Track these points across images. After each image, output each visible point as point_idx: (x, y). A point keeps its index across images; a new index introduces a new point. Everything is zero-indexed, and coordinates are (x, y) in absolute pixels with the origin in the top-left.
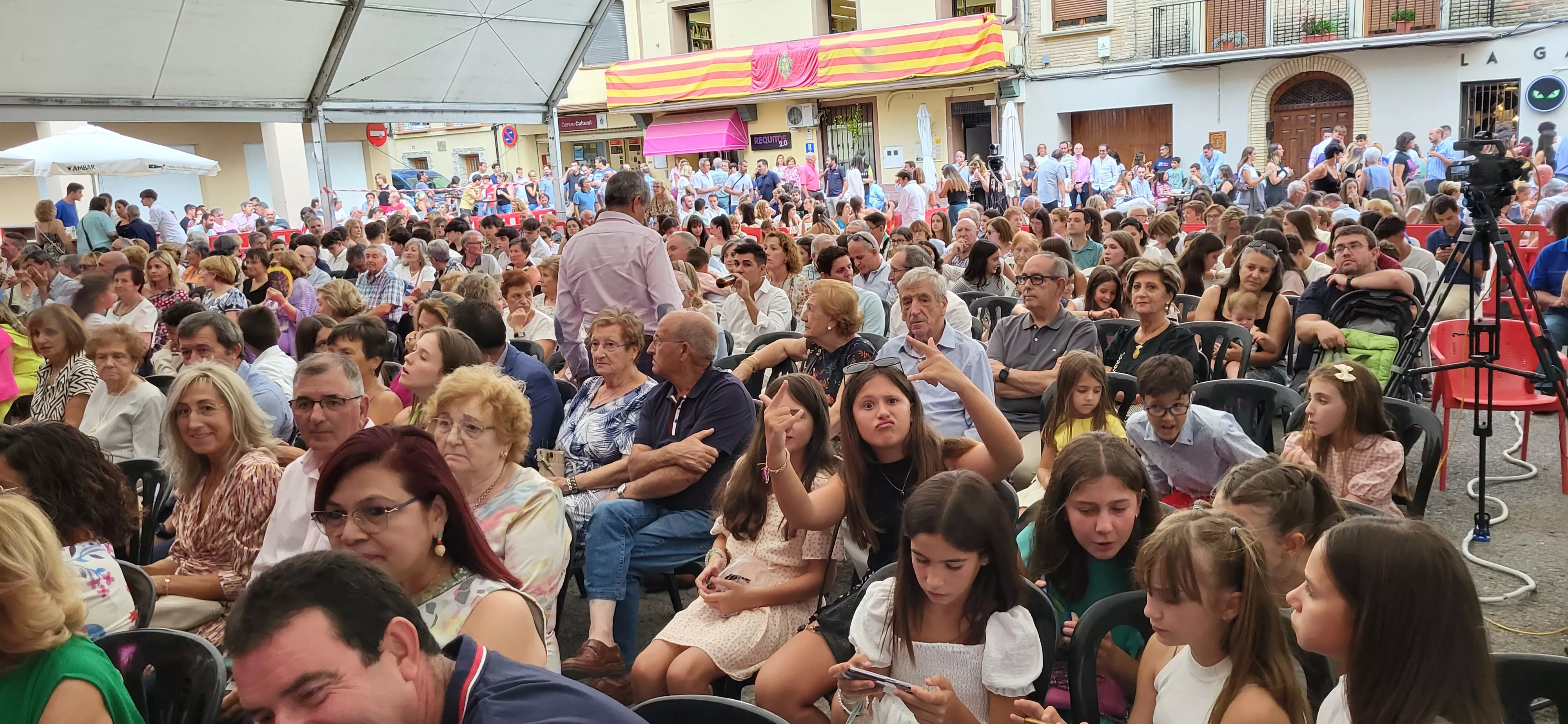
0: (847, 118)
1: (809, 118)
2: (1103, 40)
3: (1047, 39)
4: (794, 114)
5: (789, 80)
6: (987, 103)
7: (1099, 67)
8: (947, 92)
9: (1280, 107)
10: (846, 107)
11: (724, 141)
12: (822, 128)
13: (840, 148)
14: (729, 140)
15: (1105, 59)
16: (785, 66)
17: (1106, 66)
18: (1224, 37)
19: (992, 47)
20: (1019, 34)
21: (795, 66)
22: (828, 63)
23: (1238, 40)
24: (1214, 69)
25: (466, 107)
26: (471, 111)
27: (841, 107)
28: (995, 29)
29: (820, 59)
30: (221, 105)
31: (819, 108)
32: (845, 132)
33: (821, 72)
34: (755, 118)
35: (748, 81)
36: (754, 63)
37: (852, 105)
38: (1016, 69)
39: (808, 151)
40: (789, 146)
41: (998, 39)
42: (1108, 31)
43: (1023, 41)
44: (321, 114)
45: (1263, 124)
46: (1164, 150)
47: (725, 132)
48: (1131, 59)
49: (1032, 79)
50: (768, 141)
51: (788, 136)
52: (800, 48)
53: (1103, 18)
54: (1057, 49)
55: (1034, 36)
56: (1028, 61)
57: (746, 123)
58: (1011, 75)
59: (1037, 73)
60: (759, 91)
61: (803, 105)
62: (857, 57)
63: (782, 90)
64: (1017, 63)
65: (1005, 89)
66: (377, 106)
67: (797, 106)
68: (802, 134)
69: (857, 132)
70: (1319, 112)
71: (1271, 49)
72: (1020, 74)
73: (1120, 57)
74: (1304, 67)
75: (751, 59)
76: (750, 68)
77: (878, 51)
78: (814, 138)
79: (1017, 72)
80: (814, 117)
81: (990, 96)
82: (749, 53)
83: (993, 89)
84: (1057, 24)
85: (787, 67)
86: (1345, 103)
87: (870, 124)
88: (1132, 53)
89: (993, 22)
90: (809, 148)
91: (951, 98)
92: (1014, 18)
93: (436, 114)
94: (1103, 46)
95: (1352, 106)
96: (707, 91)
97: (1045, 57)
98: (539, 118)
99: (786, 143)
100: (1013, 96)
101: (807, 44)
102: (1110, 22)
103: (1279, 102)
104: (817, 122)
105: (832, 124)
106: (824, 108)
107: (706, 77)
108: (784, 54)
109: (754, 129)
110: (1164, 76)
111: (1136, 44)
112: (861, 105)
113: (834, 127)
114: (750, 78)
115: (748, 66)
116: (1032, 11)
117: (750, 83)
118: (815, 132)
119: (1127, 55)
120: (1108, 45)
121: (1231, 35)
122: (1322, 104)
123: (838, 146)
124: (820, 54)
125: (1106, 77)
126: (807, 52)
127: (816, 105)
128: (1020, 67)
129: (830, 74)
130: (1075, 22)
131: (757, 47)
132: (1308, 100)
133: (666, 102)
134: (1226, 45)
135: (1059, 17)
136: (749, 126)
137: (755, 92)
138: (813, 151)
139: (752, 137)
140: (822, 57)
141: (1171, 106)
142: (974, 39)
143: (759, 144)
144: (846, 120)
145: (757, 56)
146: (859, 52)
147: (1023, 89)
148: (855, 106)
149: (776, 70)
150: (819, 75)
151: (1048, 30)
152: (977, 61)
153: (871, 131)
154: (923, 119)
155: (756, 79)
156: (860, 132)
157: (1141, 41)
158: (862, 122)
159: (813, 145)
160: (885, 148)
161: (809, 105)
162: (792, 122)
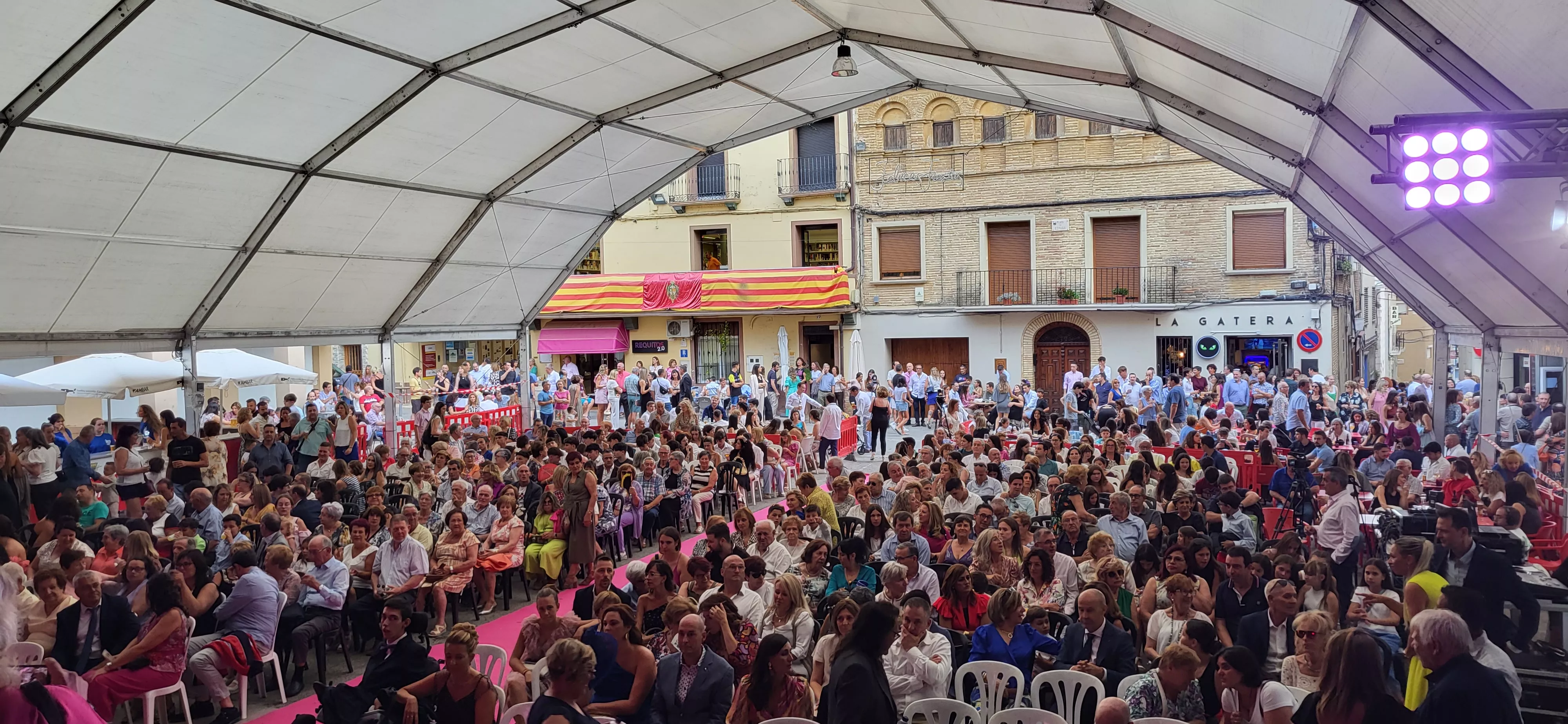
1: (686, 331)
2: (918, 290)
3: (877, 285)
4: (673, 327)
5: (676, 302)
6: (831, 328)
7: (916, 308)
8: (801, 319)
9: (1041, 343)
10: (716, 323)
11: (614, 346)
12: (695, 339)
13: (710, 355)
14: (618, 345)
15: (920, 303)
16: (673, 292)
17: (921, 308)
18: (1006, 295)
19: (841, 290)
20: (856, 281)
21: (681, 291)
22: (710, 293)
23: (1015, 299)
24: (998, 316)
25: (474, 328)
26: (476, 331)
27: (711, 323)
28: (843, 278)
31: (694, 324)
32: (714, 342)
34: (637, 327)
35: (640, 301)
36: (646, 287)
37: (721, 324)
38: (856, 306)
39: (682, 356)
41: (846, 285)
42: (922, 284)
43: (858, 287)
45: (1031, 355)
46: (963, 369)
47: (615, 338)
48: (938, 304)
49: (866, 313)
50: (648, 346)
52: (685, 279)
53: (918, 273)
54: (884, 293)
55: (867, 282)
56: (863, 300)
57: (628, 331)
58: (852, 310)
59: (870, 309)
60: (649, 309)
61: (681, 321)
62: (735, 290)
63: (669, 309)
64: (857, 301)
65: (846, 319)
67: (677, 322)
68: (678, 342)
69: (725, 343)
70: (1067, 349)
71: (1034, 307)
72: (858, 309)
73: (930, 302)
74: (1057, 319)
75: (643, 284)
76: (642, 291)
77: (749, 286)
78: (688, 346)
79: (856, 309)
80: (691, 330)
81: (834, 323)
82: (641, 279)
83: (838, 318)
84: (884, 275)
85: (675, 293)
86: (1083, 343)
87: (736, 337)
88: (940, 300)
89: (842, 274)
90: (684, 355)
91: (803, 322)
92: (852, 269)
93: (455, 334)
94: (919, 293)
95: (1088, 346)
96: (603, 306)
97: (876, 298)
98: (515, 334)
99: (663, 349)
100: (852, 323)
101: (691, 276)
102: (923, 277)
103: (1039, 341)
104: (692, 334)
105: (703, 336)
106: (697, 324)
107: (603, 295)
108: (672, 281)
109: (634, 336)
110: (963, 317)
111: (941, 294)
112: (730, 325)
113: (705, 338)
114: (642, 299)
115: (641, 289)
116: (865, 265)
117: (643, 303)
118: (689, 342)
119: (936, 301)
120: (922, 293)
121: (1011, 294)
122: (1068, 343)
123: (708, 352)
124: (703, 285)
125: (920, 315)
126: (692, 283)
127: (692, 321)
128: (858, 304)
129: (712, 300)
130: (897, 275)
131: (647, 275)
132: (1059, 340)
133: (562, 312)
134: (1006, 301)
135: (885, 270)
136: (631, 333)
137: (646, 310)
138: (686, 356)
139: (634, 342)
140: (704, 287)
141: (966, 339)
142: (828, 284)
143: (640, 348)
144: (716, 333)
145: (648, 282)
146: (736, 286)
147: (859, 320)
148: (724, 323)
149: (664, 294)
150: (702, 301)
151: (876, 279)
152: (831, 300)
153: (736, 342)
154: (783, 336)
155: (647, 299)
156: (728, 343)
157: (945, 292)
158: (729, 335)
159: (686, 350)
160: (748, 356)
161: (687, 321)
162: (670, 333)
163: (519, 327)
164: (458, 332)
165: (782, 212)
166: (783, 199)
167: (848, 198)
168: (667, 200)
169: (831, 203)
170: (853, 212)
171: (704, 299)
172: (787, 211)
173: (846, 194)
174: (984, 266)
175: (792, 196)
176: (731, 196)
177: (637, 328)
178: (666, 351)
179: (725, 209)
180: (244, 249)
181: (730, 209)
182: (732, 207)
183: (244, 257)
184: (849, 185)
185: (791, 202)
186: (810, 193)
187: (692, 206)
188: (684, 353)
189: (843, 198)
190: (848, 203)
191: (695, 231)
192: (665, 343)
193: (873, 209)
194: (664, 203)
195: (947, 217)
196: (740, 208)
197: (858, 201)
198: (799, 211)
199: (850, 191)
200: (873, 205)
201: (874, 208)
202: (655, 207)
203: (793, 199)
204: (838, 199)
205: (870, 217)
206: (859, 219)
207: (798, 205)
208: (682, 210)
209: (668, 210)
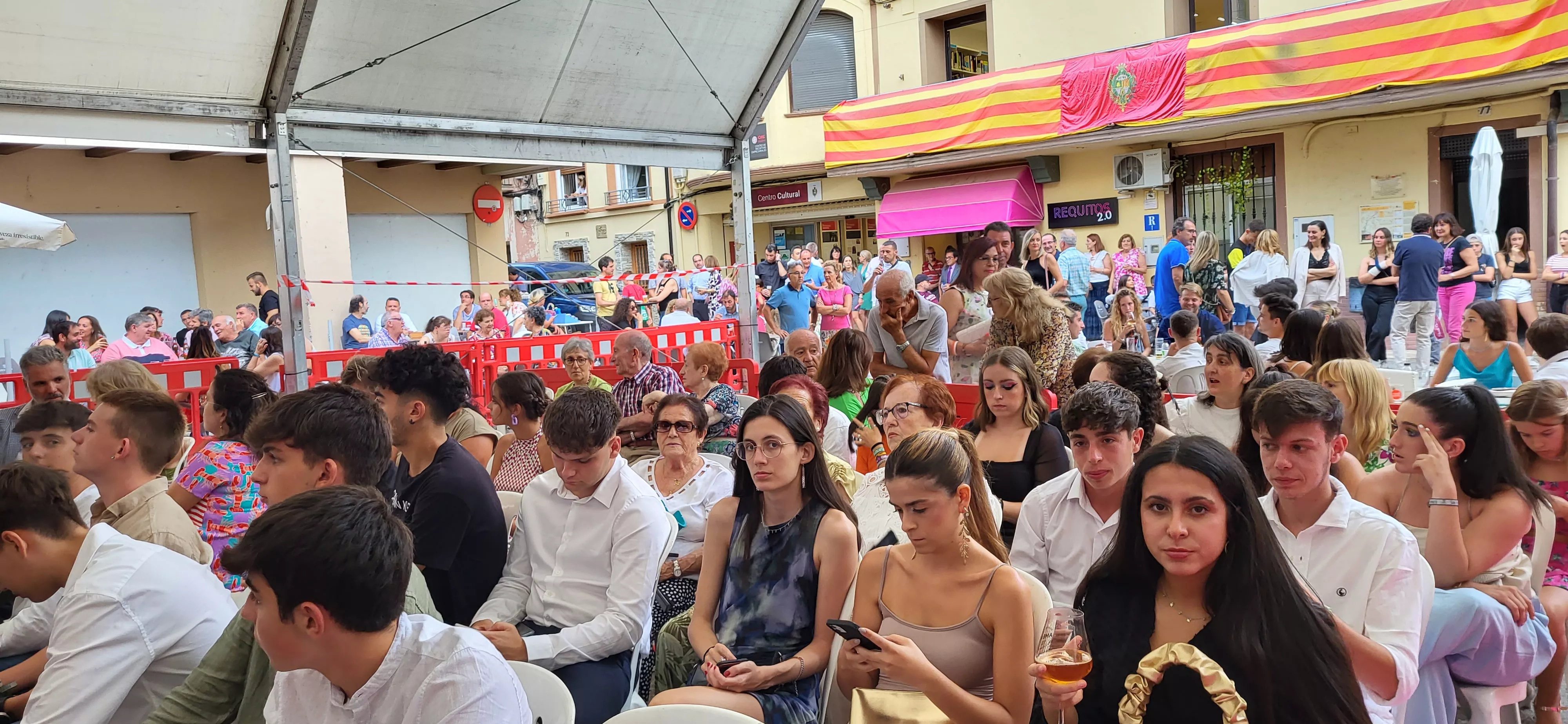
0: (1222, 172)
1: (1155, 173)
4: (1128, 167)
5: (1129, 108)
8: (1433, 120)
10: (1223, 153)
12: (1175, 191)
13: (1210, 221)
14: (1017, 211)
16: (1121, 88)
21: (1139, 83)
22: (1206, 77)
25: (584, 132)
26: (594, 142)
27: (1212, 154)
29: (1188, 71)
30: (53, 101)
31: (1172, 158)
32: (1218, 195)
33: (1190, 93)
34: (1056, 176)
35: (1055, 116)
36: (1066, 86)
37: (1233, 150)
39: (1148, 228)
44: (282, 131)
47: (1014, 197)
50: (1079, 213)
52: (1150, 57)
57: (1040, 186)
60: (1072, 129)
61: (1145, 153)
62: (1265, 63)
63: (1116, 126)
65: (1565, 105)
66: (407, 122)
67: (1134, 154)
68: (1139, 198)
69: (1243, 194)
75: (1061, 81)
76: (1059, 95)
77: (1308, 48)
78: (1159, 207)
80: (1165, 171)
82: (1058, 71)
83: (1539, 106)
85: (1126, 89)
87: (1269, 180)
90: (1151, 224)
91: (1441, 127)
93: (527, 144)
96: (983, 135)
98: (717, 158)
99: (1109, 215)
101: (1163, 48)
104: (1168, 179)
105: (1193, 182)
106: (1181, 158)
107: (983, 114)
108: (1121, 67)
109: (1053, 195)
112: (1253, 149)
114: (1059, 111)
115: (1055, 92)
117: (1057, 119)
118: (1162, 197)
123: (1205, 217)
124: (1188, 63)
126: (1165, 61)
127: (1168, 151)
129: (1208, 95)
131: (1070, 62)
133: (916, 155)
137: (1067, 132)
138: (1156, 227)
139: (1050, 207)
140: (1191, 67)
143: (1064, 217)
144: (1222, 174)
145: (1070, 76)
146: (1269, 53)
148: (1241, 151)
149: (1105, 95)
150: (1188, 98)
153: (1269, 190)
155: (1069, 111)
156: (1249, 193)
158: (1252, 176)
159: (1157, 217)
160: (1296, 219)
161: (1159, 151)
162: (1123, 181)
163: (728, 143)
164: (539, 139)
177: (1058, 180)
178: (1114, 221)
188: (1152, 222)
192: (1112, 204)
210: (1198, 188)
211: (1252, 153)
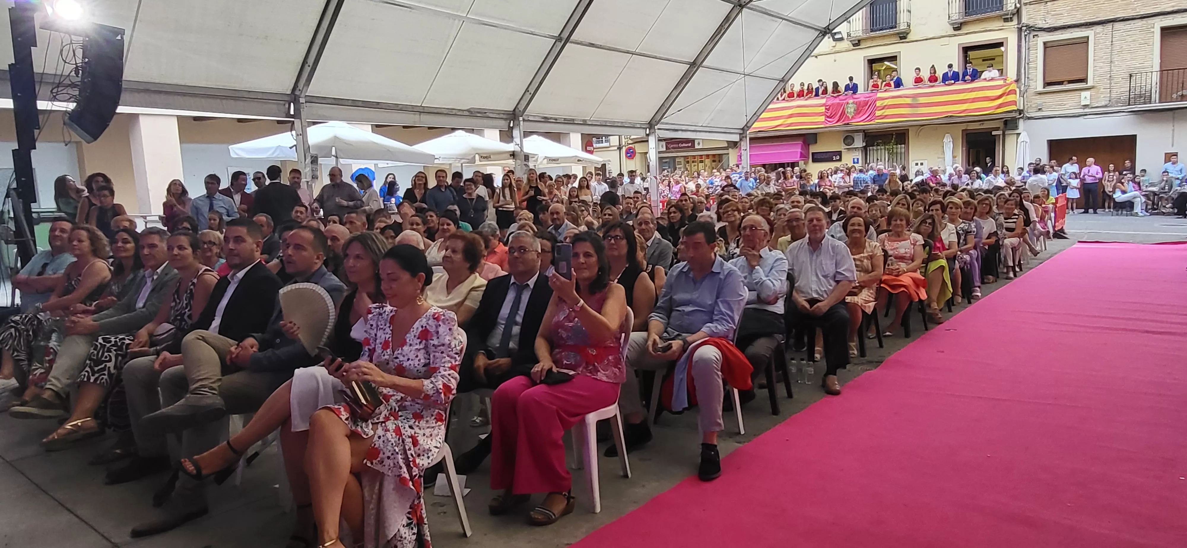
1: (859, 142)
2: (1084, 94)
3: (1040, 94)
4: (848, 139)
6: (994, 133)
7: (1081, 111)
8: (963, 127)
10: (886, 135)
11: (798, 156)
12: (866, 149)
15: (1086, 106)
16: (850, 110)
17: (1087, 110)
19: (1011, 98)
20: (1020, 91)
21: (858, 109)
22: (884, 108)
27: (882, 135)
31: (866, 136)
32: (875, 152)
34: (816, 141)
35: (822, 119)
36: (828, 107)
37: (889, 134)
38: (1020, 112)
40: (840, 160)
42: (1089, 89)
43: (1023, 94)
47: (799, 150)
48: (1106, 106)
49: (1029, 118)
50: (824, 156)
51: (839, 153)
53: (1084, 80)
54: (1048, 100)
55: (1031, 91)
56: (1026, 107)
57: (808, 145)
58: (1016, 115)
59: (1033, 115)
60: (830, 124)
61: (855, 134)
62: (907, 104)
63: (848, 124)
64: (1022, 108)
65: (1011, 124)
67: (851, 135)
68: (849, 152)
69: (893, 151)
72: (1022, 115)
73: (1097, 105)
75: (826, 105)
76: (824, 111)
77: (922, 100)
78: (859, 155)
79: (1020, 114)
80: (862, 141)
81: (997, 129)
83: (998, 124)
84: (1047, 84)
85: (852, 110)
87: (902, 146)
88: (1107, 102)
89: (1011, 83)
91: (969, 129)
94: (1086, 98)
96: (789, 125)
97: (1040, 105)
99: (838, 157)
100: (1016, 129)
102: (1090, 83)
104: (864, 145)
105: (874, 146)
106: (869, 136)
107: (791, 116)
108: (851, 102)
109: (814, 149)
110: (1132, 117)
111: (1110, 97)
112: (898, 134)
114: (824, 117)
115: (823, 109)
116: (1030, 76)
117: (823, 120)
118: (860, 151)
119: (1103, 103)
120: (1089, 98)
124: (878, 102)
125: (1086, 117)
126: (869, 101)
127: (864, 134)
128: (1022, 110)
129: (885, 114)
130: (1060, 83)
135: (1048, 80)
136: (811, 147)
137: (827, 125)
138: (858, 163)
139: (813, 154)
140: (878, 104)
141: (1136, 136)
142: (999, 92)
143: (818, 158)
144: (885, 143)
145: (830, 103)
146: (908, 101)
147: (1021, 123)
149: (843, 113)
150: (876, 115)
151: (1040, 88)
152: (1000, 106)
153: (903, 150)
154: (948, 143)
155: (828, 117)
156: (895, 151)
157: (1114, 95)
158: (897, 145)
159: (858, 159)
160: (913, 161)
161: (861, 134)
162: (846, 145)
164: (700, 132)
165: (950, 36)
166: (952, 24)
167: (1015, 18)
168: (845, 36)
169: (999, 24)
170: (1020, 30)
171: (878, 113)
172: (955, 35)
173: (1014, 15)
174: (1157, 67)
175: (962, 21)
176: (902, 27)
177: (816, 143)
179: (897, 39)
180: (559, 39)
181: (901, 38)
182: (903, 36)
183: (560, 45)
184: (1018, 5)
185: (958, 27)
186: (979, 16)
187: (865, 39)
188: (856, 160)
189: (1011, 18)
190: (1015, 22)
191: (868, 60)
193: (1040, 26)
194: (842, 39)
195: (1117, 25)
196: (910, 37)
197: (1025, 20)
198: (967, 34)
199: (1018, 12)
200: (1040, 22)
201: (1041, 24)
202: (834, 43)
203: (961, 24)
204: (1006, 20)
205: (1036, 33)
206: (1026, 35)
207: (964, 30)
208: (857, 43)
209: (846, 44)
210: (875, 148)
211: (896, 136)
